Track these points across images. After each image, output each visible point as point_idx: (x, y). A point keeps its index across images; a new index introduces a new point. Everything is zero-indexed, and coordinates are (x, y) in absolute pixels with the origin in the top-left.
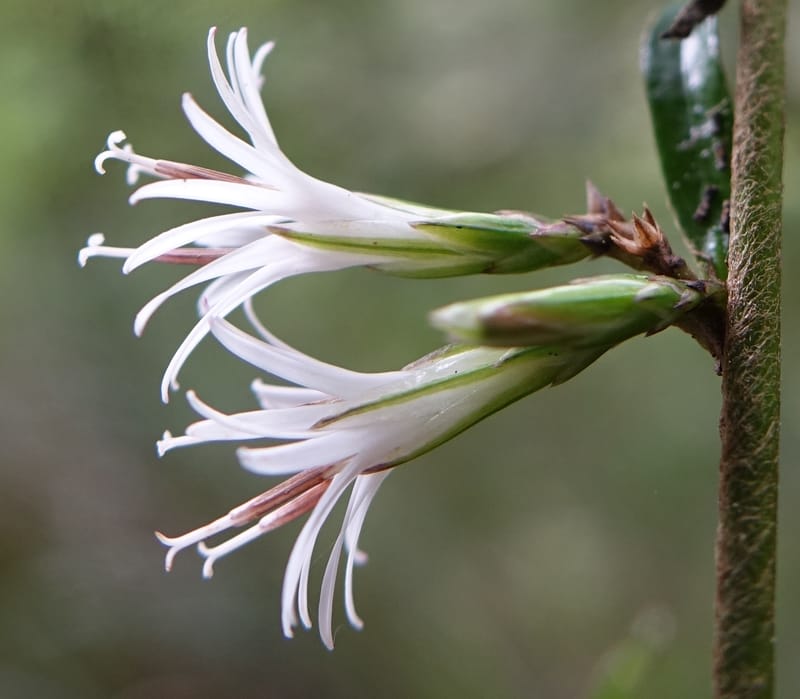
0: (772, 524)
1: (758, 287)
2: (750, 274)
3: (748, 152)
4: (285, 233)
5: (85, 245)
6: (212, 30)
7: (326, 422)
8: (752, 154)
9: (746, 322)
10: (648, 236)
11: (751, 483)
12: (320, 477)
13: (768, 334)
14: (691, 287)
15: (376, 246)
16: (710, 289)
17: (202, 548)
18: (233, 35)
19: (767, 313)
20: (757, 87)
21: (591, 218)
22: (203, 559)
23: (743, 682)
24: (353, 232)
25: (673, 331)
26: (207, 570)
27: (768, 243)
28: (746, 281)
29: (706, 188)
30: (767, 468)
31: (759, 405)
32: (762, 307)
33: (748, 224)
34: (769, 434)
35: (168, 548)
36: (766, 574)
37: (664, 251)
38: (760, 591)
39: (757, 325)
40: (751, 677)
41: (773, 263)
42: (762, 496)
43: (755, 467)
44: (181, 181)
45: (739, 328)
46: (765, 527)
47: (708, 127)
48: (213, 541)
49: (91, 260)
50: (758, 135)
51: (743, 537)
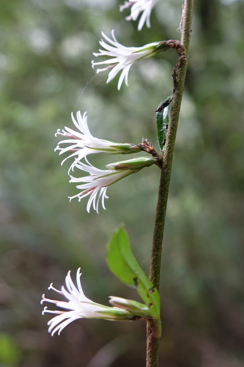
0: (166, 199)
1: (168, 159)
2: (166, 156)
3: (169, 134)
4: (88, 147)
5: (56, 148)
6: (72, 113)
7: (95, 179)
8: (170, 134)
9: (165, 165)
10: (150, 149)
11: (163, 192)
12: (94, 188)
13: (168, 167)
14: (156, 158)
15: (103, 150)
16: (160, 158)
17: (79, 197)
18: (78, 112)
19: (169, 163)
20: (172, 121)
21: (142, 144)
22: (79, 198)
23: (158, 224)
24: (99, 147)
25: (154, 165)
26: (79, 200)
27: (170, 151)
28: (166, 158)
29: (164, 139)
30: (166, 190)
31: (165, 179)
32: (168, 162)
33: (167, 147)
34: (167, 184)
35: (70, 199)
36: (164, 207)
37: (153, 151)
38: (163, 210)
39: (167, 165)
40: (160, 223)
41: (171, 155)
42: (164, 195)
43: (164, 190)
44: (67, 140)
45: (164, 166)
46: (165, 199)
47: (165, 127)
48: (80, 196)
49: (56, 150)
50: (171, 131)
51: (161, 201)
